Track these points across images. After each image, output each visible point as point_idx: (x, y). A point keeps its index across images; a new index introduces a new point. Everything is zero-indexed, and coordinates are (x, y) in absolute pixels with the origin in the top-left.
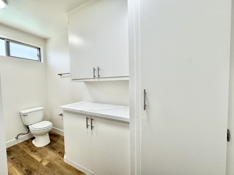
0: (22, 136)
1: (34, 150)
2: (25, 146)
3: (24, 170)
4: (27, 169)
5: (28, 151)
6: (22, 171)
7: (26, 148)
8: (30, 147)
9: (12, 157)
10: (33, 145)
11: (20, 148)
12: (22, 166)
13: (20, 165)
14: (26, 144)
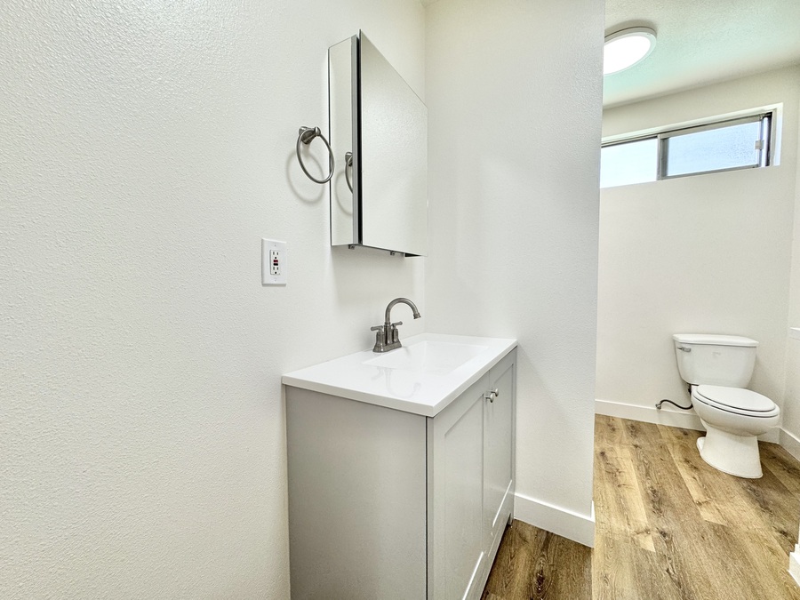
0: (673, 409)
1: (695, 463)
2: (674, 438)
3: (648, 485)
4: (656, 488)
5: (677, 456)
6: (643, 482)
7: (673, 444)
8: (685, 449)
9: (638, 444)
10: (697, 451)
11: (661, 437)
12: (648, 474)
13: (644, 469)
14: (678, 438)
